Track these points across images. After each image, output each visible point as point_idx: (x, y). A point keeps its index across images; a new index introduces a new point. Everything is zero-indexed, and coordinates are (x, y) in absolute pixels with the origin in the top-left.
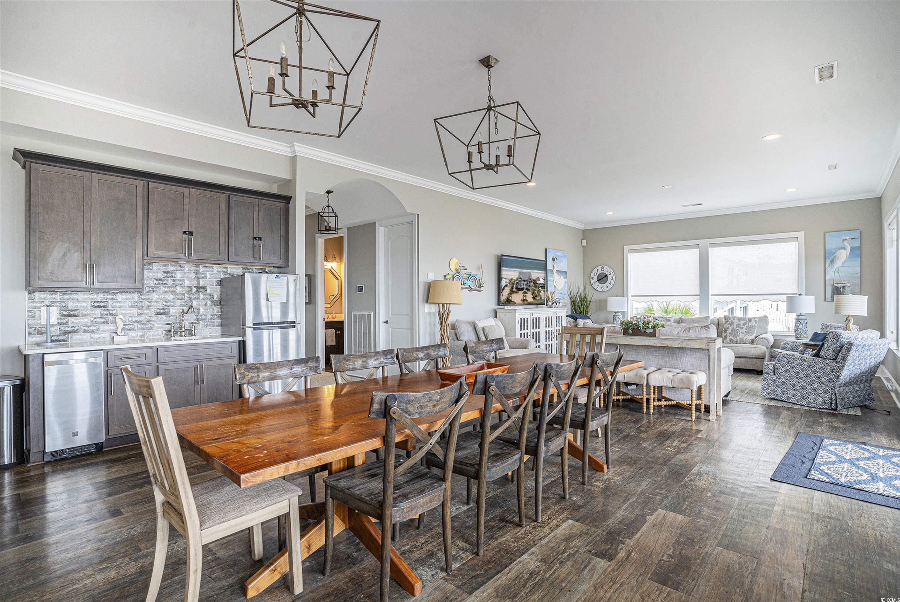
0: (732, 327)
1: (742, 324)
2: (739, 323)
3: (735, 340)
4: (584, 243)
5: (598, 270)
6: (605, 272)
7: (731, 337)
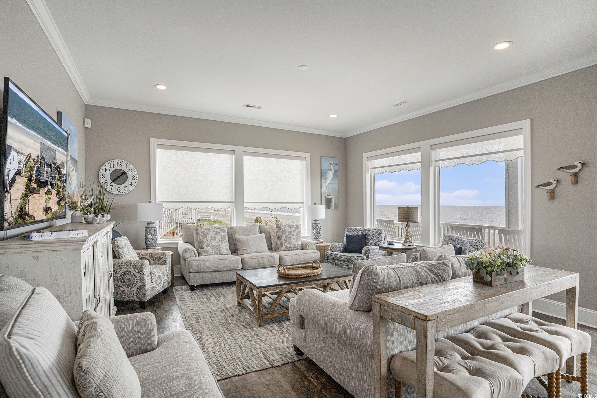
0: (286, 234)
1: (293, 231)
2: (290, 230)
3: (289, 246)
4: (88, 124)
5: (112, 166)
6: (123, 168)
7: (286, 244)
